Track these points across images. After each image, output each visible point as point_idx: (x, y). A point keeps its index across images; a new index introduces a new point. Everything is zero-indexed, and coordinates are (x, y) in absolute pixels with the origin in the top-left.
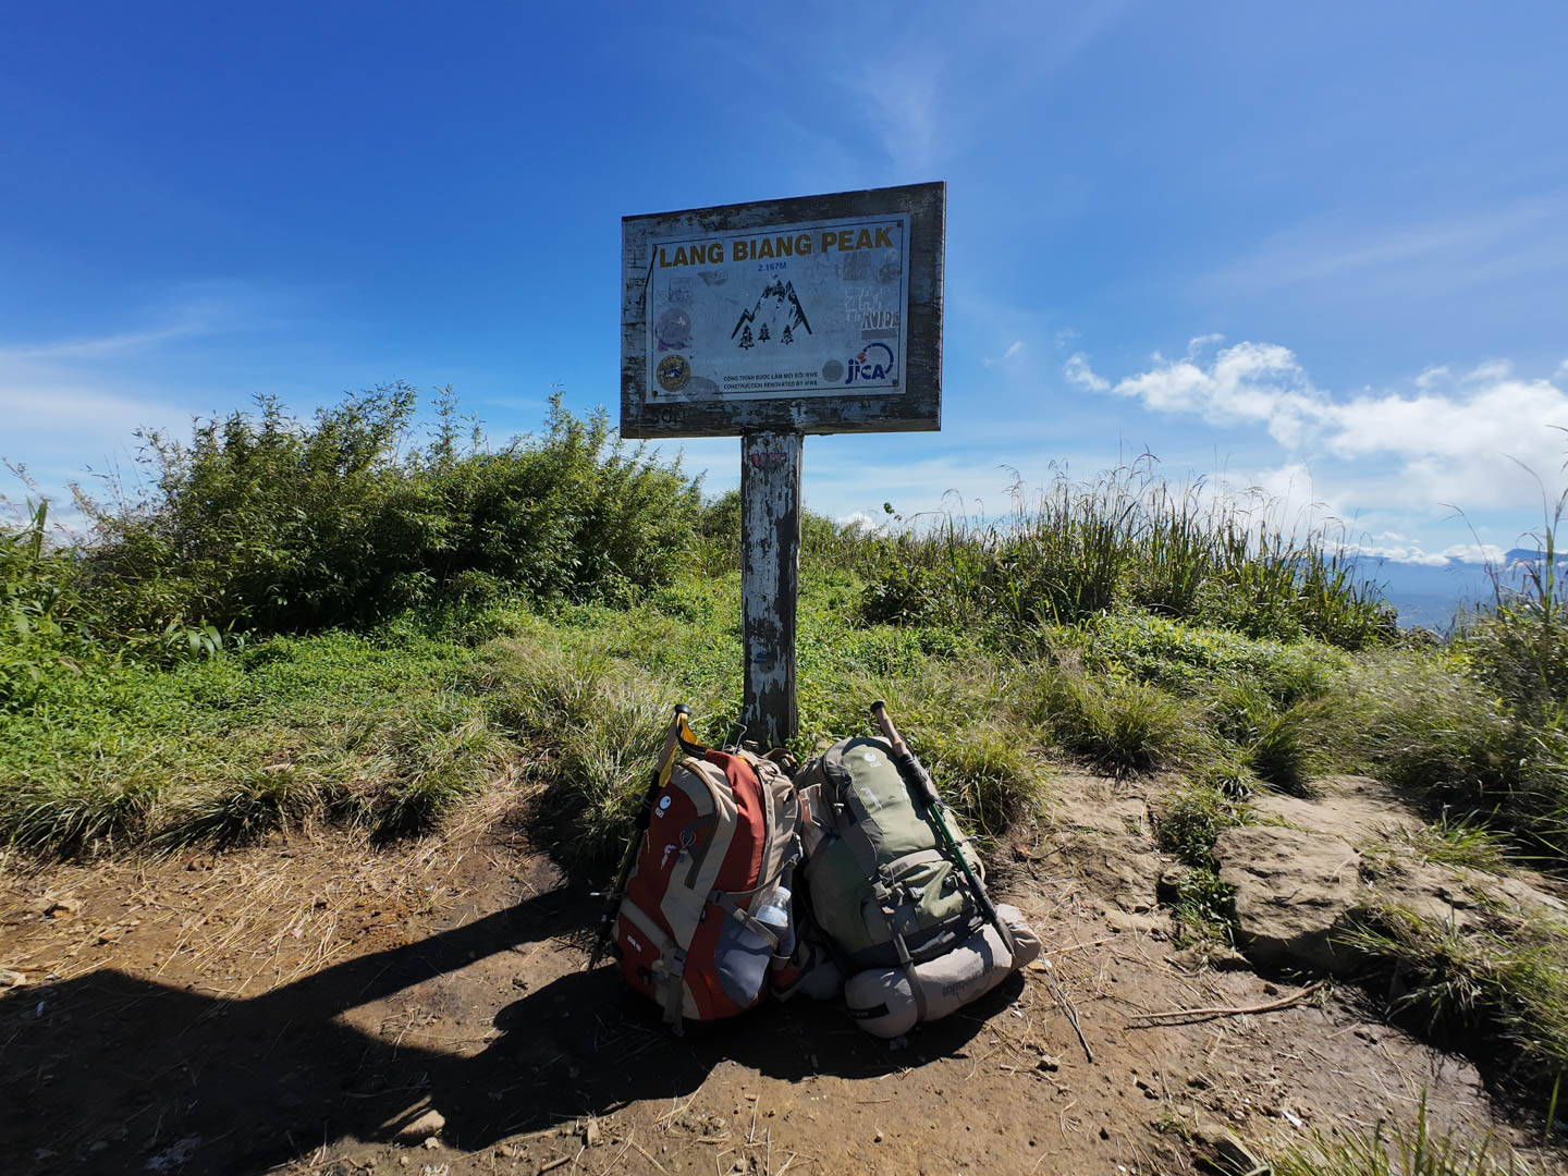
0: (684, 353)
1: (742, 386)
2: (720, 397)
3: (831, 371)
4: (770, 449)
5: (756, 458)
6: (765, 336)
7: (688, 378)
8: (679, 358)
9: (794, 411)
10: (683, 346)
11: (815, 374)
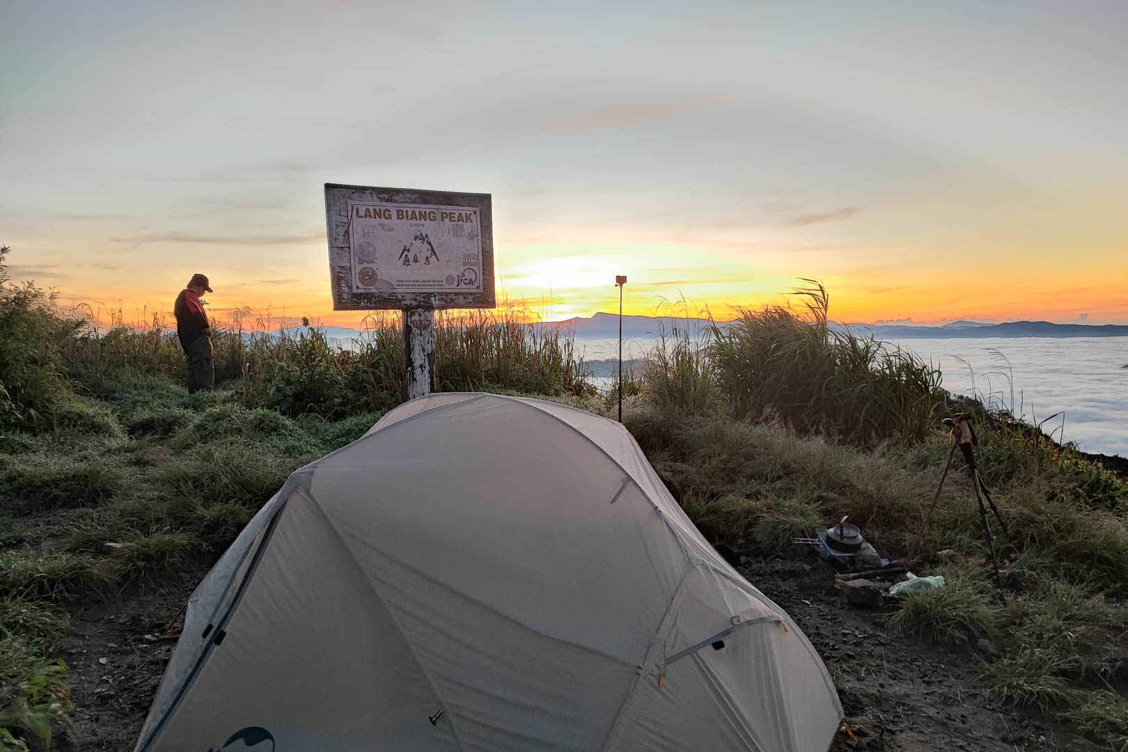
0: (373, 266)
1: (406, 285)
2: (395, 291)
3: (449, 279)
4: (422, 318)
5: (415, 323)
6: (416, 261)
7: (376, 279)
8: (370, 268)
9: (433, 299)
10: (373, 262)
11: (442, 281)
